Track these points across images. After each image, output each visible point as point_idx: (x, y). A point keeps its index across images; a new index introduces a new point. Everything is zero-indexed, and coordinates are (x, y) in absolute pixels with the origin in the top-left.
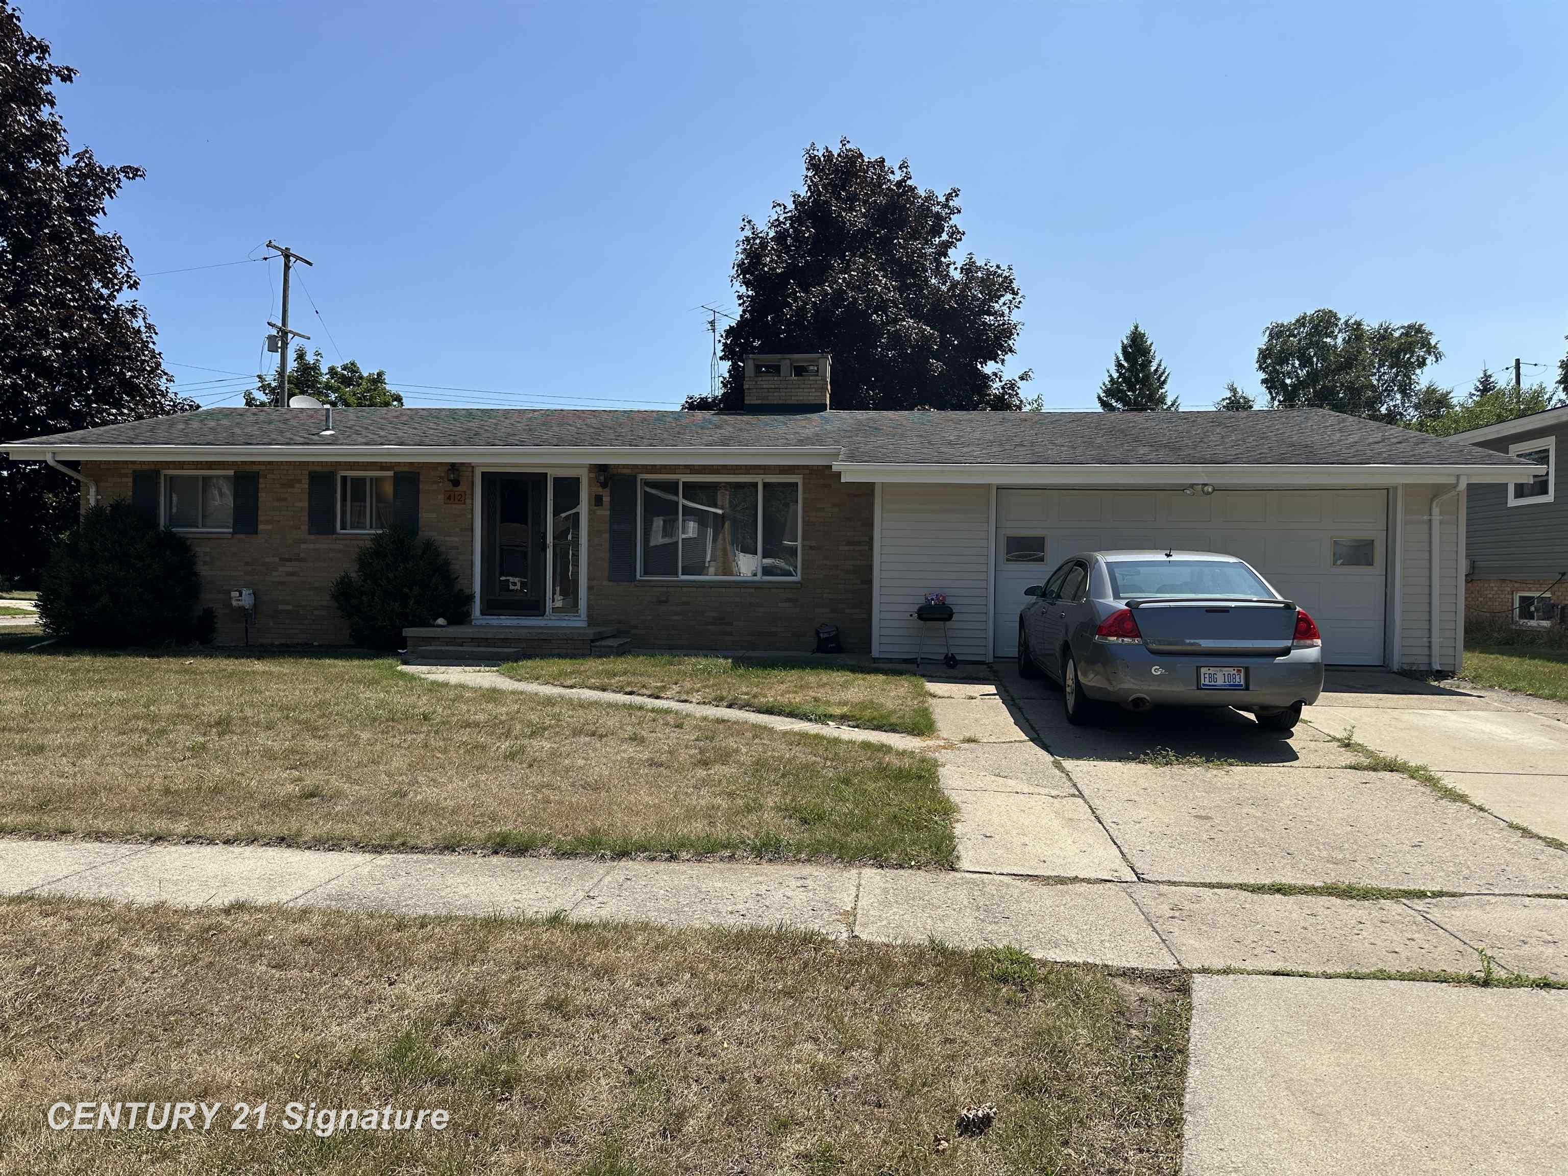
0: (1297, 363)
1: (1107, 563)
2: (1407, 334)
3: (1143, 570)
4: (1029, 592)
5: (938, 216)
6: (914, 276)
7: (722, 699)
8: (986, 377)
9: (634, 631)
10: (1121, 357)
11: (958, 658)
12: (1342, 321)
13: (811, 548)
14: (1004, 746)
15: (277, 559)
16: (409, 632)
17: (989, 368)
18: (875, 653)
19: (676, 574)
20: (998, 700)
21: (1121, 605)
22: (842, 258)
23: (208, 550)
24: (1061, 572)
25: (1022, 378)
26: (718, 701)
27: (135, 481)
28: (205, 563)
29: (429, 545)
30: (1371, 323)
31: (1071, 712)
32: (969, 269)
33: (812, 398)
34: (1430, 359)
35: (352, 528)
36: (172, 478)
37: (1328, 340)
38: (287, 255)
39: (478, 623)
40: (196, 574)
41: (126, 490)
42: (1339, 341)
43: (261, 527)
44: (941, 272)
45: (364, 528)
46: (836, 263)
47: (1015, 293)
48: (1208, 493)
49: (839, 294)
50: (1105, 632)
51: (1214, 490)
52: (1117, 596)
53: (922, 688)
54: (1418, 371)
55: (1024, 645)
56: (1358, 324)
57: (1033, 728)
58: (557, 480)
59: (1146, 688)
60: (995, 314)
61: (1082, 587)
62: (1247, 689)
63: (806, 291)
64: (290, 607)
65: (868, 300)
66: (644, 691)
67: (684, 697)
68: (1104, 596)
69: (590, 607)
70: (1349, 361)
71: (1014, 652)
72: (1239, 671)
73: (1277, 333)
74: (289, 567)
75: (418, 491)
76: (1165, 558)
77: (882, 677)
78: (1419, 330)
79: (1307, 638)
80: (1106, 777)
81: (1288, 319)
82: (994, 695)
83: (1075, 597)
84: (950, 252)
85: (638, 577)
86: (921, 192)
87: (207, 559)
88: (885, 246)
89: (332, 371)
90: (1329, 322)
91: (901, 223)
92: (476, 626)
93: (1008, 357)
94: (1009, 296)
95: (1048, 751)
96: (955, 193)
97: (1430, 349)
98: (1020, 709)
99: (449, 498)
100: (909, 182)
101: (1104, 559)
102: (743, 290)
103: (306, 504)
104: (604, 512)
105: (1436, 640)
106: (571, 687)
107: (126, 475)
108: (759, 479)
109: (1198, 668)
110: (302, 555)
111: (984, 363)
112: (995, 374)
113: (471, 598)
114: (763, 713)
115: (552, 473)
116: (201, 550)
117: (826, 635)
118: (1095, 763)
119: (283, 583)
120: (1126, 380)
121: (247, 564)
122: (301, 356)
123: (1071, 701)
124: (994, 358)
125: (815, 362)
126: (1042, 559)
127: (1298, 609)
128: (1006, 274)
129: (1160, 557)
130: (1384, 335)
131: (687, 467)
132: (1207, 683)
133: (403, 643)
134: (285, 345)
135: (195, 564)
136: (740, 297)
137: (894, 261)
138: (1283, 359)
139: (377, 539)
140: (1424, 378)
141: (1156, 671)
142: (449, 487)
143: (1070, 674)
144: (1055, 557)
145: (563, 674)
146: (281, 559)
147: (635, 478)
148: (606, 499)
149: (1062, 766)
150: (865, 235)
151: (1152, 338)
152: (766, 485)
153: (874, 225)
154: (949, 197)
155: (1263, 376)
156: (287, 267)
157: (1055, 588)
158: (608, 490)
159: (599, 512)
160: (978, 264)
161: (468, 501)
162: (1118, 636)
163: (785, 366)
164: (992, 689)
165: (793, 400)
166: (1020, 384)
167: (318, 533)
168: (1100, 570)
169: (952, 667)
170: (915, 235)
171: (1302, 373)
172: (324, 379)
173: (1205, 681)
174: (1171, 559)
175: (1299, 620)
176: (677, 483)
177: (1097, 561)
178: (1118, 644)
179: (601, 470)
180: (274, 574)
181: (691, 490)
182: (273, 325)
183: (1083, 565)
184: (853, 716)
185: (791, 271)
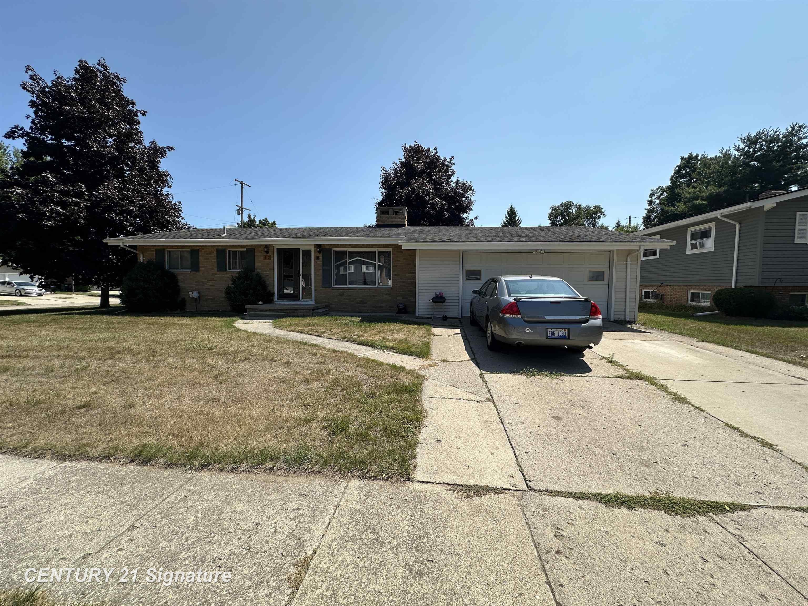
0: (561, 218)
1: (505, 281)
2: (595, 209)
3: (519, 283)
4: (474, 292)
5: (447, 166)
6: (439, 184)
7: (345, 338)
8: (464, 218)
9: (331, 306)
10: (507, 215)
11: (448, 316)
12: (574, 205)
13: (395, 275)
14: (458, 363)
15: (206, 280)
16: (247, 307)
17: (465, 215)
18: (417, 315)
19: (346, 285)
20: (460, 337)
21: (512, 300)
22: (415, 179)
23: (182, 277)
24: (487, 284)
25: (475, 219)
26: (343, 339)
27: (156, 253)
28: (182, 282)
29: (258, 274)
30: (584, 205)
31: (489, 345)
32: (457, 183)
33: (399, 222)
34: (602, 216)
35: (233, 269)
36: (170, 252)
37: (570, 210)
38: (242, 184)
39: (277, 303)
40: (178, 286)
41: (152, 256)
42: (574, 211)
43: (200, 269)
44: (448, 184)
45: (237, 269)
46: (413, 181)
47: (472, 191)
48: (543, 253)
49: (413, 191)
50: (504, 312)
51: (545, 252)
52: (509, 296)
53: (431, 330)
54: (598, 220)
55: (472, 312)
56: (580, 205)
57: (473, 352)
58: (303, 251)
59: (522, 338)
60: (466, 197)
61: (494, 291)
62: (569, 338)
63: (402, 189)
64: (211, 297)
65: (423, 192)
66: (317, 334)
67: (331, 337)
68: (504, 295)
69: (315, 297)
70: (577, 217)
71: (469, 314)
72: (565, 330)
73: (554, 209)
74: (210, 283)
75: (254, 256)
76: (529, 278)
77: (416, 326)
78: (599, 207)
79: (596, 315)
80: (505, 385)
81: (558, 204)
82: (459, 334)
83: (492, 295)
84: (452, 178)
85: (333, 286)
86: (442, 158)
87: (182, 280)
88: (429, 175)
89: (260, 221)
90: (570, 205)
91: (435, 168)
92: (276, 304)
93: (471, 212)
94: (471, 192)
95: (478, 367)
96: (453, 158)
97: (602, 213)
98: (468, 341)
99: (265, 258)
100: (437, 154)
101: (504, 279)
102: (383, 191)
103: (216, 261)
104: (320, 262)
105: (628, 310)
106: (290, 331)
107: (153, 251)
108: (376, 250)
109: (547, 329)
110: (215, 279)
111: (463, 214)
112: (466, 217)
113: (273, 294)
114: (360, 345)
115: (301, 248)
116: (180, 277)
117: (401, 307)
118: (499, 375)
119: (209, 289)
120: (508, 222)
121: (196, 282)
122: (249, 216)
123: (489, 340)
124: (466, 212)
125: (401, 209)
126: (480, 279)
127: (591, 302)
128: (470, 184)
129: (527, 278)
130: (587, 209)
131: (350, 245)
132: (550, 336)
133: (245, 311)
134: (242, 212)
135: (178, 282)
136: (382, 193)
137: (431, 179)
138: (556, 217)
139: (239, 273)
140: (600, 222)
141: (527, 330)
142: (265, 254)
143: (489, 328)
144: (484, 278)
145: (290, 325)
146: (208, 280)
147: (331, 249)
148: (321, 257)
149: (484, 378)
150: (423, 171)
151: (516, 209)
152: (379, 252)
153: (426, 168)
154: (451, 159)
155: (550, 222)
156: (242, 188)
157: (484, 291)
158: (321, 254)
159: (318, 262)
160: (460, 181)
161: (272, 259)
162: (510, 314)
163: (391, 211)
164: (458, 331)
165: (394, 223)
166: (474, 220)
167: (220, 271)
168: (502, 283)
169: (445, 320)
170: (440, 171)
171: (562, 221)
172: (257, 223)
173: (550, 335)
174: (532, 279)
175: (592, 306)
176: (346, 252)
177: (501, 279)
178: (510, 318)
179: (318, 246)
180: (206, 285)
181: (352, 254)
182: (238, 206)
183: (495, 281)
184: (396, 347)
185: (398, 183)
